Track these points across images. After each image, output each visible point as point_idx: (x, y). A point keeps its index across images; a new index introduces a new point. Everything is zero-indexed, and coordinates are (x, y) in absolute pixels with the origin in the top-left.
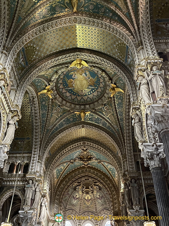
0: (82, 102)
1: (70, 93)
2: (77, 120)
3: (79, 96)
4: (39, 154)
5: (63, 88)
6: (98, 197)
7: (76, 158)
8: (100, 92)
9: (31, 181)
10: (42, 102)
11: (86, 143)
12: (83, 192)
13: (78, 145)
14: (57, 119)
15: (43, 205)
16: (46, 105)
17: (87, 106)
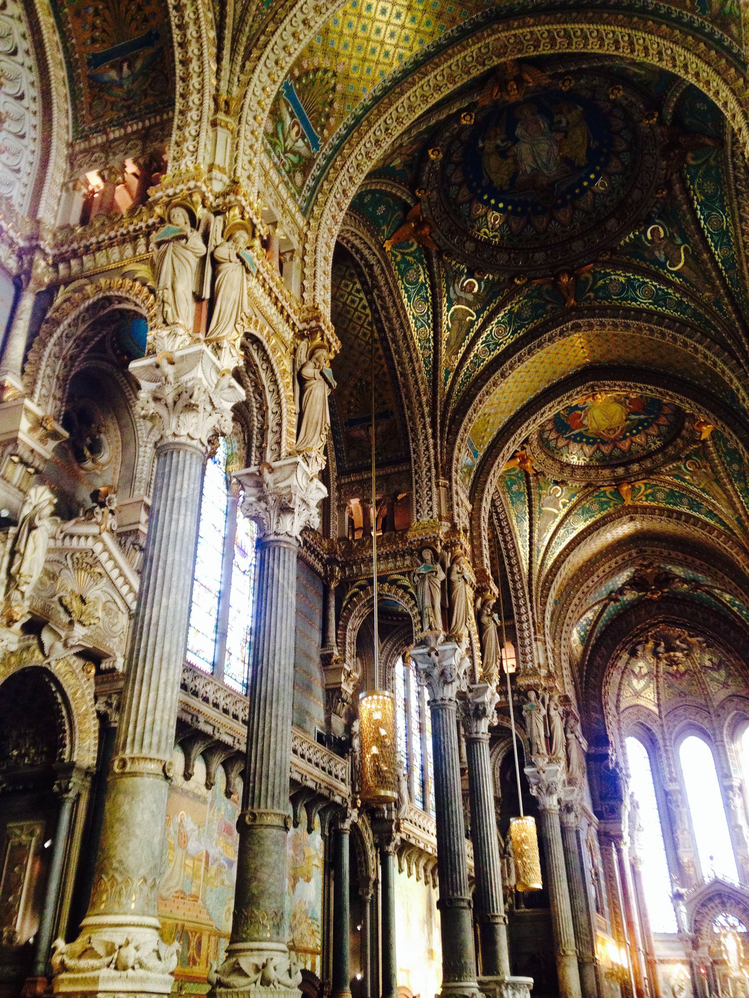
0: (618, 458)
1: (580, 442)
2: (612, 504)
3: (604, 443)
4: (533, 619)
5: (557, 439)
6: (708, 663)
7: (624, 585)
8: (665, 426)
9: (532, 695)
10: (509, 488)
11: (645, 551)
12: (659, 658)
13: (623, 559)
14: (556, 516)
15: (570, 736)
16: (522, 490)
17: (635, 467)
